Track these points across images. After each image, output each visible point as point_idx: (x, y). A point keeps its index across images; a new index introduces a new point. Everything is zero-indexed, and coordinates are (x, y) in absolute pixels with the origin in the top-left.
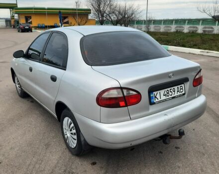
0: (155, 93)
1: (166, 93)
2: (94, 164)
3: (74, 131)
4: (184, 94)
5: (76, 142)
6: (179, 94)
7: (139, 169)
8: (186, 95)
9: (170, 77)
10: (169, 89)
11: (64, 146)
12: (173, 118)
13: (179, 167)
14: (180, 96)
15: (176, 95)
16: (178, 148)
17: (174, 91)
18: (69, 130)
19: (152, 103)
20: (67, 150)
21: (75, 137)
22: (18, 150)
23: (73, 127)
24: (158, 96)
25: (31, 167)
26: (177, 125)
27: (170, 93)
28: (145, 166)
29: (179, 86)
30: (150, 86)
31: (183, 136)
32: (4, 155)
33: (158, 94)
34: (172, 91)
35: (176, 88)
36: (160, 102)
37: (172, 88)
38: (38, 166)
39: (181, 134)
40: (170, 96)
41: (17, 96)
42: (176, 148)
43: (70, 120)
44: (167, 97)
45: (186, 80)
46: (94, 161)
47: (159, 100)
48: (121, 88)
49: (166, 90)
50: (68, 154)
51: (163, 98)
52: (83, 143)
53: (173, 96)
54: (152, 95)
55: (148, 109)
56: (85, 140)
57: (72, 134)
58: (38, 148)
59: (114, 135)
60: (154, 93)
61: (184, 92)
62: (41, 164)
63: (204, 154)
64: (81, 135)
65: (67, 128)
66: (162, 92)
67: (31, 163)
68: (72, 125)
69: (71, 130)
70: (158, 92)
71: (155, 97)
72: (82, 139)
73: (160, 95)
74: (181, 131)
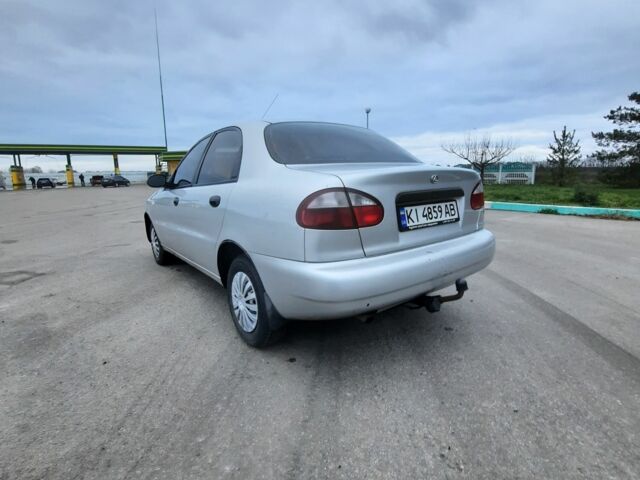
0: (408, 209)
1: (426, 212)
2: (292, 360)
3: (253, 296)
4: (457, 220)
5: (255, 318)
6: (448, 217)
7: (382, 367)
8: (460, 222)
9: (432, 181)
10: (431, 206)
11: (234, 333)
12: (443, 259)
13: (460, 360)
14: (451, 222)
15: (444, 218)
16: (450, 329)
17: (441, 211)
18: (243, 296)
19: (403, 228)
20: (239, 339)
21: (255, 308)
22: (143, 342)
23: (250, 290)
24: (413, 216)
25: (166, 370)
26: (451, 273)
27: (434, 215)
28: (394, 361)
29: (448, 204)
30: (398, 192)
31: (466, 293)
32: (114, 351)
33: (414, 211)
34: (436, 209)
35: (443, 205)
36: (417, 228)
37: (437, 205)
38: (181, 367)
39: (462, 287)
40: (434, 220)
41: (154, 263)
42: (446, 329)
43: (245, 276)
44: (429, 221)
45: (459, 193)
46: (292, 357)
47: (416, 223)
48: (346, 190)
49: (427, 206)
50: (241, 346)
51: (423, 221)
52: (269, 314)
53: (439, 219)
54: (402, 213)
55: (397, 239)
56: (273, 307)
57: (248, 302)
58: (182, 338)
59: (333, 286)
60: (406, 208)
61: (456, 216)
62: (185, 364)
63: (500, 337)
64: (266, 298)
65: (239, 293)
66: (420, 209)
67: (165, 362)
68: (250, 284)
69: (246, 296)
70: (414, 208)
71: (409, 217)
72: (268, 307)
73: (417, 214)
74: (461, 282)
